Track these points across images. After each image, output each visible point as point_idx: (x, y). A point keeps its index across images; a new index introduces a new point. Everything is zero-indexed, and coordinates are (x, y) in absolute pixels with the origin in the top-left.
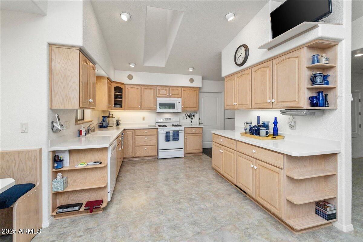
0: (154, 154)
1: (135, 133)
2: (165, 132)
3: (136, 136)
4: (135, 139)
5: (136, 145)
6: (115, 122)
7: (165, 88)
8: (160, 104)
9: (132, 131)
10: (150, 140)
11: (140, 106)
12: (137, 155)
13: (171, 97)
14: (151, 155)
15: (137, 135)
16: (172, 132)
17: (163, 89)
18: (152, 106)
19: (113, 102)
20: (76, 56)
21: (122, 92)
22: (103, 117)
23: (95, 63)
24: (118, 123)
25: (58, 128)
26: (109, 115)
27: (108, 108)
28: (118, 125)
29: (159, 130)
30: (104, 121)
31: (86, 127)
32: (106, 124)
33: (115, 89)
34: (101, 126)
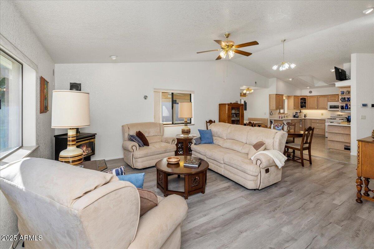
0: (323, 134)
3: (312, 122)
4: (311, 124)
6: (303, 115)
8: (330, 106)
9: (309, 120)
10: (321, 126)
14: (321, 134)
18: (325, 107)
19: (300, 106)
20: (275, 96)
21: (306, 100)
22: (296, 113)
23: (283, 95)
24: (305, 116)
25: (271, 114)
26: (300, 112)
27: (294, 109)
28: (305, 117)
29: (326, 121)
30: (296, 114)
31: (283, 115)
32: (297, 116)
33: (301, 99)
34: (294, 116)
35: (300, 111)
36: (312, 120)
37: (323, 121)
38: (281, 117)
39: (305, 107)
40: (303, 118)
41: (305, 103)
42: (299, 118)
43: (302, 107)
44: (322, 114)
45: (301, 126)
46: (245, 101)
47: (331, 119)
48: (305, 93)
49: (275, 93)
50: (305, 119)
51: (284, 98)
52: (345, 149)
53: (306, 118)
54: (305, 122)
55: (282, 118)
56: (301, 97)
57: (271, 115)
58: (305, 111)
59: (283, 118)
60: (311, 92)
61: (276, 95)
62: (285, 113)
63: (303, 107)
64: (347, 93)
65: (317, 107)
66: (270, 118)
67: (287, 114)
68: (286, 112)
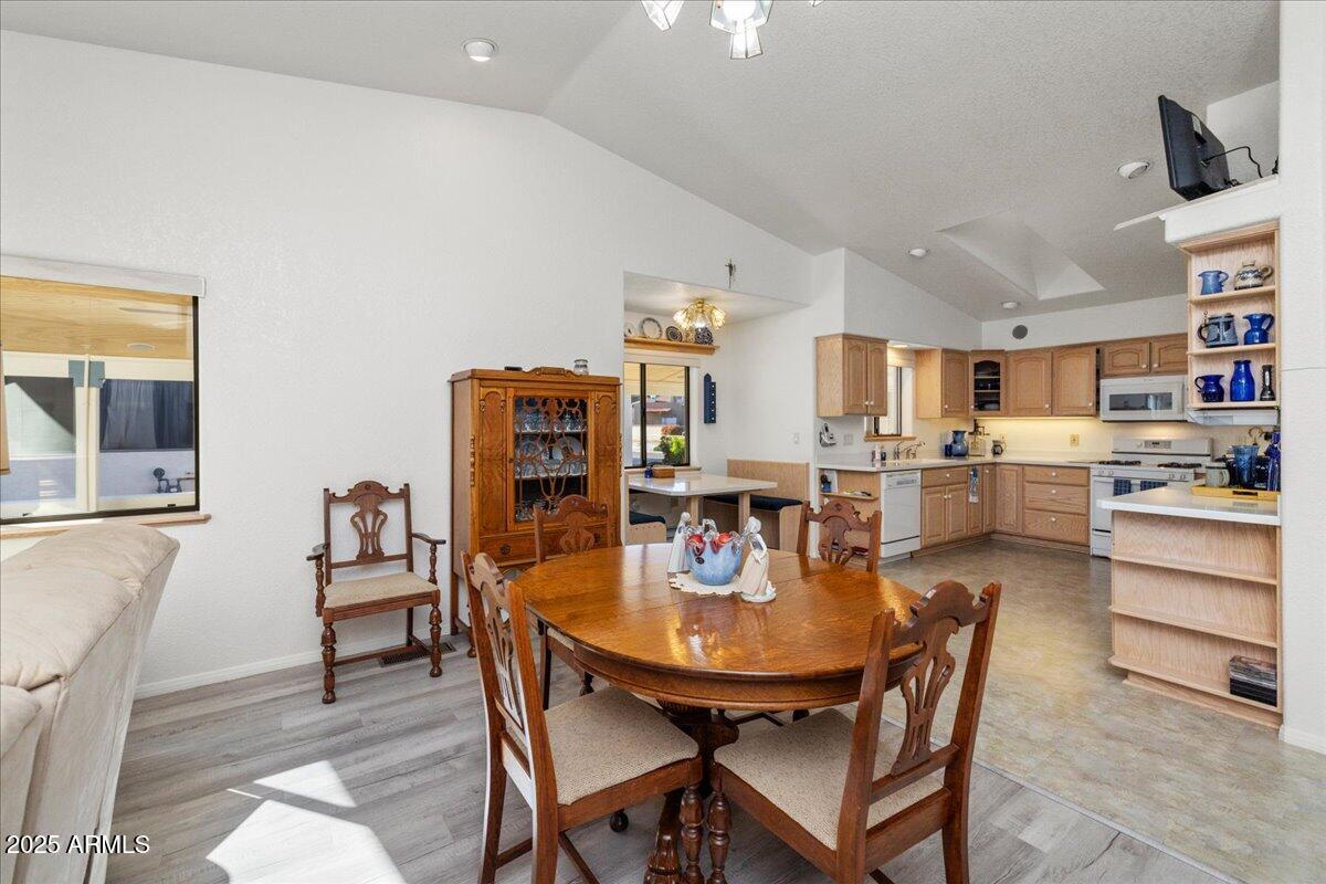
0: (1080, 538)
1: (1024, 475)
2: (1112, 480)
3: (1028, 482)
4: (1023, 490)
5: (1028, 504)
6: (990, 446)
7: (1133, 347)
8: (1111, 396)
9: (1016, 468)
10: (1069, 499)
11: (1047, 406)
12: (1028, 533)
13: (1158, 373)
14: (1069, 539)
15: (1028, 478)
16: (1139, 482)
17: (1129, 351)
18: (1083, 404)
19: (972, 398)
20: (840, 345)
21: (998, 373)
22: (956, 433)
23: (884, 342)
24: (997, 449)
25: (825, 441)
26: (976, 430)
27: (946, 413)
28: (995, 453)
29: (1093, 472)
30: (955, 442)
31: (889, 447)
32: (959, 448)
33: (979, 367)
34: (948, 452)
35: (976, 427)
36: (1026, 468)
37: (1076, 476)
38: (878, 456)
39: (992, 406)
40: (989, 457)
41: (996, 384)
42: (972, 460)
43: (981, 405)
44: (1074, 440)
45: (973, 499)
46: (707, 378)
47: (1117, 463)
48: (994, 336)
49: (841, 330)
50: (994, 464)
51: (893, 359)
52: (1237, 687)
53: (1004, 458)
54: (993, 476)
55: (883, 458)
56: (979, 359)
57: (825, 445)
58: (996, 427)
59: (890, 461)
60: (1020, 332)
61: (846, 337)
62: (904, 435)
63: (987, 406)
64: (1251, 281)
65: (1052, 406)
66: (820, 458)
67: (914, 439)
68: (907, 431)
